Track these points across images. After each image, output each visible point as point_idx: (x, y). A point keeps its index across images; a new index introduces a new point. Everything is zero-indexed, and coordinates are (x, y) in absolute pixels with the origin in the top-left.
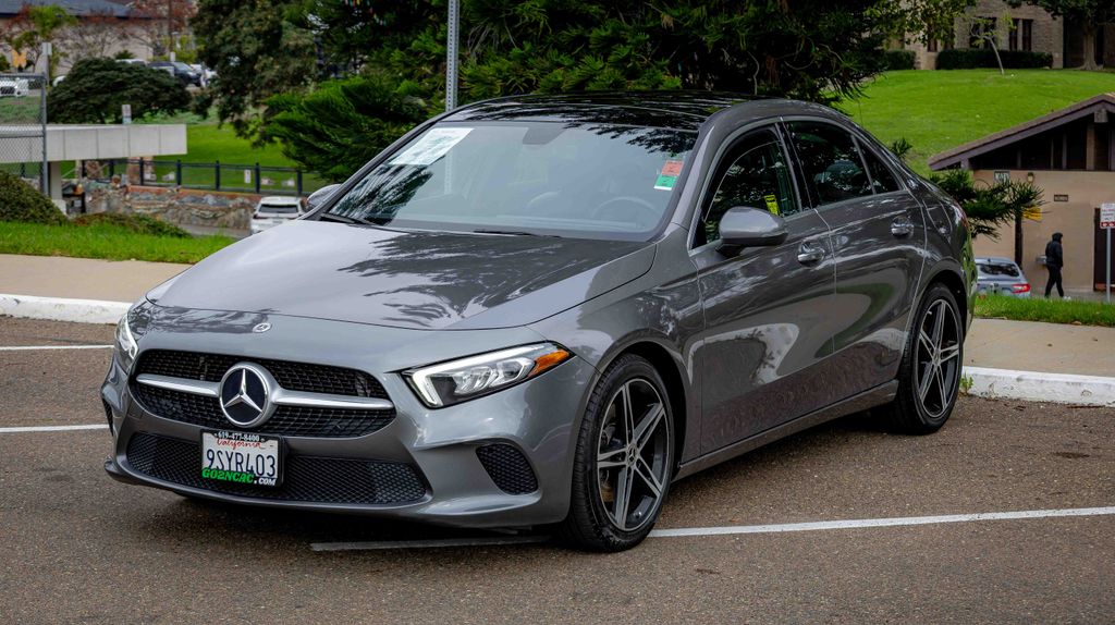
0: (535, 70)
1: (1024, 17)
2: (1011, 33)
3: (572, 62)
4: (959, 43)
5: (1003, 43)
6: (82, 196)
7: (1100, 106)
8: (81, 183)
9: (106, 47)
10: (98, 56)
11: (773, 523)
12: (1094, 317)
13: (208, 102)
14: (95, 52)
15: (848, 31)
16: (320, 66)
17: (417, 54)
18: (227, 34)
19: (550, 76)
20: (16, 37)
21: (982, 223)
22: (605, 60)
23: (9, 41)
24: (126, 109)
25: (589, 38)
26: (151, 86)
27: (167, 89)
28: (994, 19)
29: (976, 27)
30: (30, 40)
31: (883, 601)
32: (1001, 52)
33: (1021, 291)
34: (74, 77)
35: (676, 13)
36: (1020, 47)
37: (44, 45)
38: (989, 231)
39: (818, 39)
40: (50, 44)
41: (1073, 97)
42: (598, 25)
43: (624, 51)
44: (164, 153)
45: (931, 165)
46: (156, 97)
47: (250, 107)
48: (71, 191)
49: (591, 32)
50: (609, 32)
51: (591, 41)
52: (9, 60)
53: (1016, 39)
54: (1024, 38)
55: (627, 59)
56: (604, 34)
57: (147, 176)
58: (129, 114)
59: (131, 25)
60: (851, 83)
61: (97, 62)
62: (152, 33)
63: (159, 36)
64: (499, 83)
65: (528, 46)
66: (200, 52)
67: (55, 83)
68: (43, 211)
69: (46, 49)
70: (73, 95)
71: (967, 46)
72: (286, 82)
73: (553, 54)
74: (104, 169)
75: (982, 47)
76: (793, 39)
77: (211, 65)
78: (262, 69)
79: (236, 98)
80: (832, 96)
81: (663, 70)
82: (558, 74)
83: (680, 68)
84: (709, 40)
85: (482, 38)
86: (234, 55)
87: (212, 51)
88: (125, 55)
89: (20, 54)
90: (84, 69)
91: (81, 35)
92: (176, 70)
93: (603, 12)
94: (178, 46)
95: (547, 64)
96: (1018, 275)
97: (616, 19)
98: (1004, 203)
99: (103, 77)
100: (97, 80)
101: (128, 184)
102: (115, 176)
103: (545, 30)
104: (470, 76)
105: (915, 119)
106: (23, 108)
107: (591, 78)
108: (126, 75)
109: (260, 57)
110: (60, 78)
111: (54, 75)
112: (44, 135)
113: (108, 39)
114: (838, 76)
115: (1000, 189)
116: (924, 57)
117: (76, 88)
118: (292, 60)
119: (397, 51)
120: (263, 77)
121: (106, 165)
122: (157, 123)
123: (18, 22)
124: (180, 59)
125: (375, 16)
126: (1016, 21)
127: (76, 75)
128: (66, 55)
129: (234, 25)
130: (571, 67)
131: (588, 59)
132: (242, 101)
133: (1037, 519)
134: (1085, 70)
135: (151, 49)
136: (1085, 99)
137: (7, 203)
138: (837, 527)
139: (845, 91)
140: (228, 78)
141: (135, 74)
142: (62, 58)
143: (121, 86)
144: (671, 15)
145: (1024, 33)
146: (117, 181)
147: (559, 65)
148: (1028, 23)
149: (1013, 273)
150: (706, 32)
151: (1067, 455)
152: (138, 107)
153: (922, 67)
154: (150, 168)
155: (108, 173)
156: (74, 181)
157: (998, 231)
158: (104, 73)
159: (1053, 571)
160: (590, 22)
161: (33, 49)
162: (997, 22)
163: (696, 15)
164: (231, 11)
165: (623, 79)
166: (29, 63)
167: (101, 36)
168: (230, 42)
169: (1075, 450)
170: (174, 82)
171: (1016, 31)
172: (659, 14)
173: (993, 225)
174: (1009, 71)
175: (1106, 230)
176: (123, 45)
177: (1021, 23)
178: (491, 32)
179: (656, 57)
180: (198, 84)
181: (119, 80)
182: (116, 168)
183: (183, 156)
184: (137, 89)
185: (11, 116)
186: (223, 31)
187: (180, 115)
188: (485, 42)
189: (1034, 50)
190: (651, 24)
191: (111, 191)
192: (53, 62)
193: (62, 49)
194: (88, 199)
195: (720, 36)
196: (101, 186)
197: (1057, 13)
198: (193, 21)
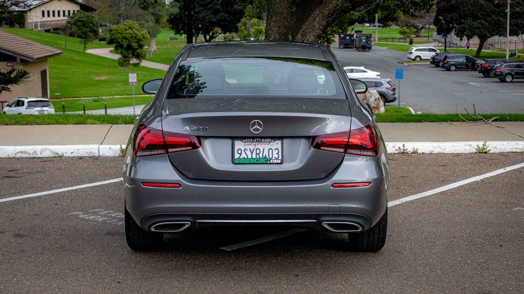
38: (8, 90)
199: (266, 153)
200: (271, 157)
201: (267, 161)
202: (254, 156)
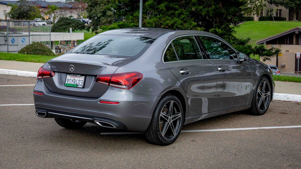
0: (163, 21)
1: (280, 9)
2: (276, 12)
3: (171, 19)
4: (264, 15)
5: (275, 15)
6: (60, 49)
7: (296, 30)
8: (60, 46)
9: (67, 14)
10: (65, 17)
11: (211, 129)
12: (291, 80)
13: (89, 28)
14: (65, 16)
15: (236, 12)
16: (115, 20)
17: (135, 17)
18: (94, 12)
19: (166, 22)
20: (46, 12)
21: (267, 57)
22: (179, 18)
23: (44, 13)
24: (71, 29)
25: (175, 13)
26: (77, 24)
27: (80, 24)
28: (272, 9)
29: (268, 11)
30: (49, 13)
31: (235, 149)
32: (274, 17)
33: (277, 73)
34: (59, 22)
35: (195, 7)
36: (279, 16)
37: (52, 14)
39: (229, 14)
40: (54, 14)
41: (291, 27)
42: (177, 10)
43: (183, 16)
44: (79, 39)
45: (257, 43)
46: (77, 26)
47: (99, 29)
48: (58, 48)
49: (176, 12)
50: (180, 12)
51: (176, 14)
52: (44, 17)
53: (278, 14)
54: (279, 14)
55: (184, 18)
56: (179, 12)
57: (75, 45)
58: (71, 30)
59: (73, 10)
60: (237, 24)
61: (64, 18)
62: (77, 12)
63: (79, 12)
64: (154, 24)
65: (161, 15)
66: (88, 16)
67: (55, 23)
68: (49, 53)
69: (53, 15)
70: (59, 26)
71: (266, 16)
72: (107, 23)
73: (167, 17)
74: (66, 43)
75: (269, 16)
76: (223, 14)
77: (90, 19)
78: (102, 20)
79: (96, 27)
80: (232, 27)
81: (192, 21)
82: (168, 21)
83: (196, 20)
84: (203, 14)
85: (150, 13)
86: (95, 17)
87: (90, 16)
88: (71, 17)
89: (47, 16)
90: (62, 19)
91: (61, 12)
92: (83, 20)
93: (179, 7)
94: (83, 15)
95: (165, 19)
96: (277, 69)
97: (182, 9)
98: (272, 53)
99: (66, 22)
100: (64, 22)
101: (71, 46)
102: (68, 45)
103: (165, 11)
104: (147, 22)
105: (253, 32)
106: (47, 29)
107: (176, 23)
108: (71, 21)
109: (101, 17)
110: (56, 22)
111: (55, 21)
112: (50, 35)
113: (67, 13)
114: (233, 22)
115: (272, 49)
116: (256, 18)
117: (59, 24)
118: (109, 18)
119: (131, 16)
120: (102, 22)
121: (66, 42)
122: (78, 32)
123: (47, 9)
124: (84, 17)
125: (126, 8)
126: (277, 10)
127: (59, 21)
128: (57, 16)
129: (96, 10)
130: (171, 20)
131: (175, 18)
132: (97, 27)
133: (274, 129)
134: (294, 21)
135: (77, 15)
136: (293, 28)
137: (41, 51)
138: (226, 130)
139: (235, 26)
140: (94, 22)
141: (73, 21)
142: (56, 17)
143: (70, 24)
144: (195, 8)
145: (280, 12)
146: (69, 46)
147: (168, 20)
148: (280, 10)
149: (276, 69)
150: (203, 12)
151: (283, 113)
152: (74, 29)
153: (256, 20)
154: (76, 43)
155: (66, 44)
156: (59, 46)
157: (271, 59)
158: (66, 21)
159: (277, 141)
160: (176, 10)
161: (50, 15)
162: (273, 10)
163: (200, 8)
164: (95, 6)
165: (183, 23)
166: (49, 18)
167: (66, 12)
168: (94, 14)
169: (284, 112)
170: (82, 23)
171: (278, 12)
172: (192, 8)
173: (270, 58)
174: (276, 21)
175: (298, 59)
176: (71, 14)
177: (279, 10)
178: (152, 12)
179: (191, 18)
180: (88, 23)
181: (69, 22)
182: (68, 43)
183: (83, 40)
184: (73, 24)
185: (45, 30)
186: (93, 11)
187: (83, 30)
188: (151, 14)
189: (282, 17)
190: (190, 10)
191: (67, 48)
192: (54, 18)
193: (57, 15)
194: (62, 50)
195: (206, 13)
196: (65, 47)
197: (287, 8)
198: (86, 9)
199: (77, 82)
200: (79, 84)
201: (76, 86)
202: (73, 83)
